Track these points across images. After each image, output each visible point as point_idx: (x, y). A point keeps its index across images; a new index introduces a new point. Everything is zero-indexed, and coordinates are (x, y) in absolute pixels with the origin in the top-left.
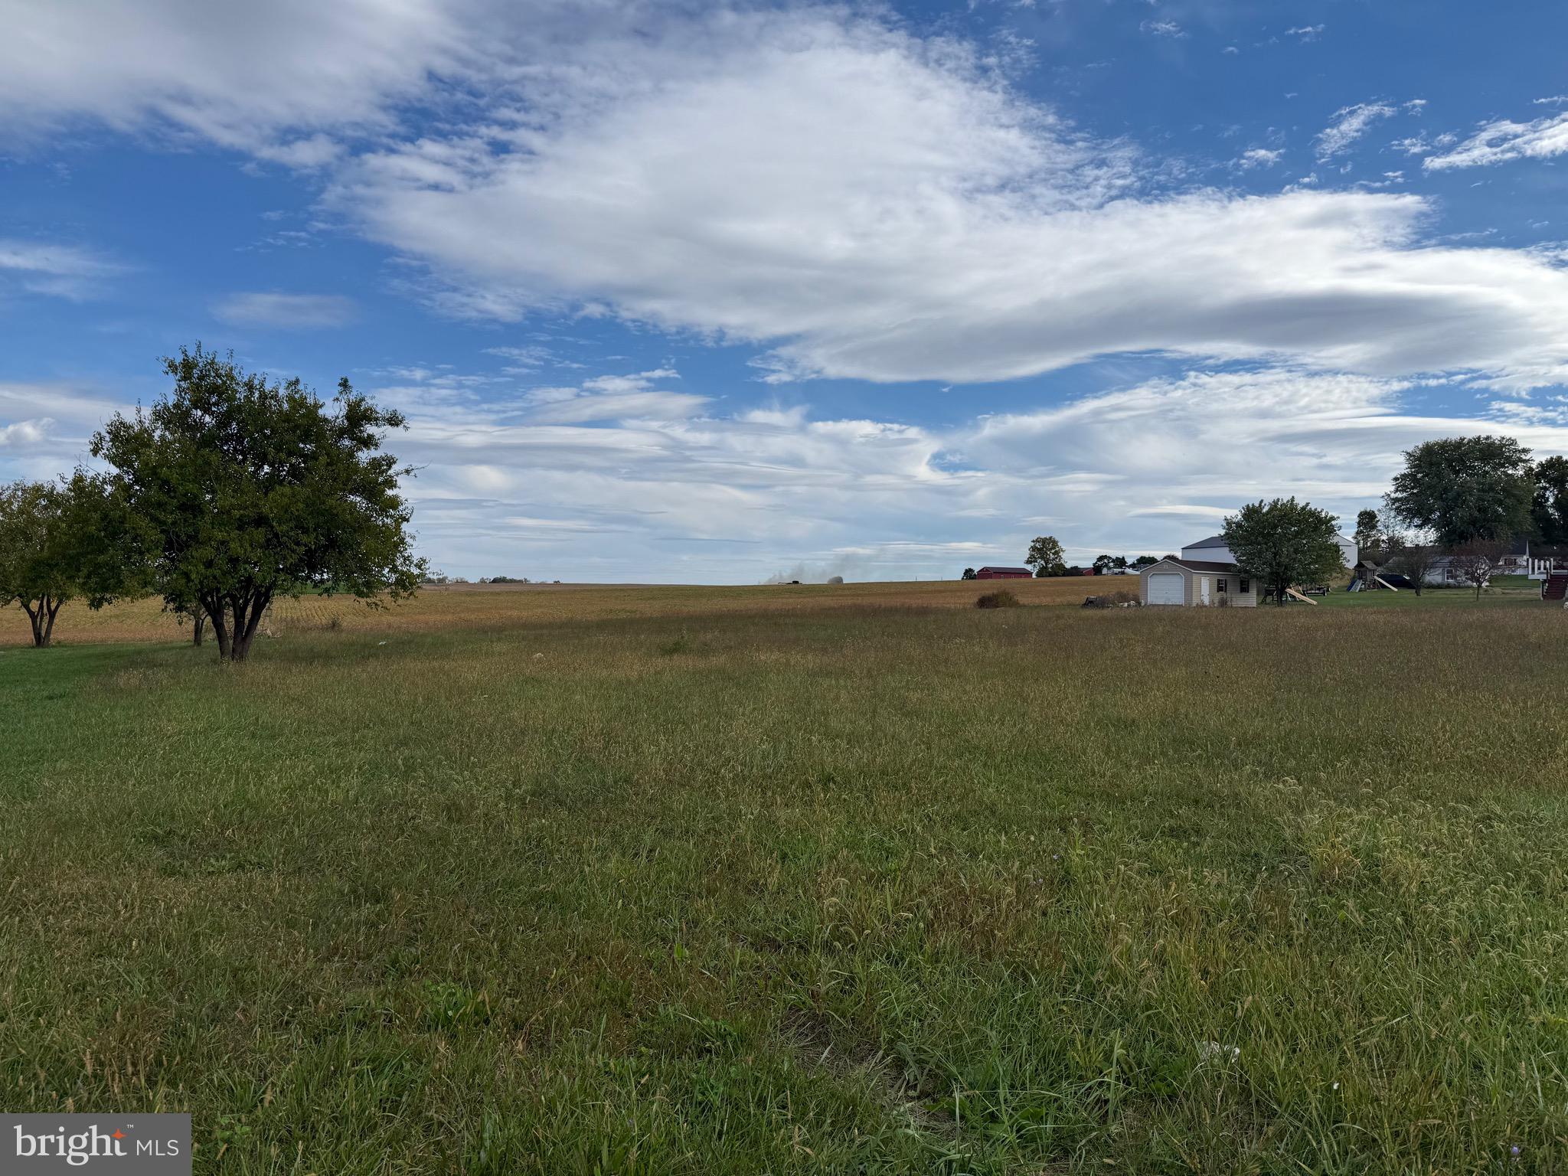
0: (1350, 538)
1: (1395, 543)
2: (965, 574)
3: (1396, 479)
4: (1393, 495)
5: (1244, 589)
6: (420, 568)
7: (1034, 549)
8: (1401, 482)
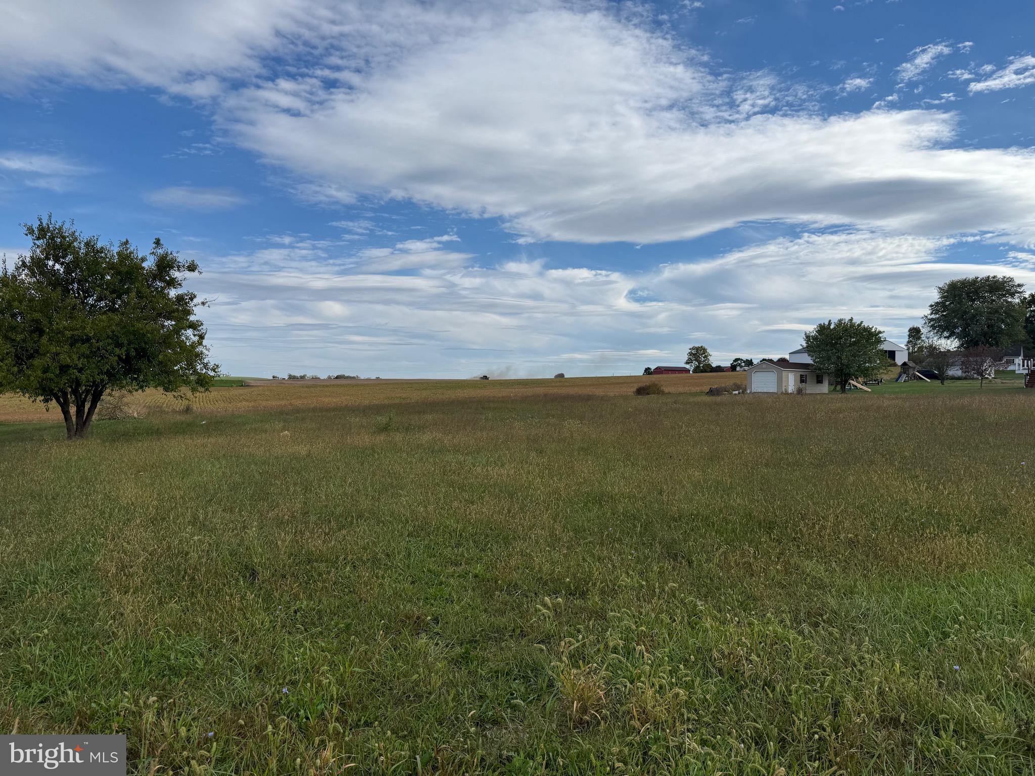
0: (903, 346)
1: (932, 349)
2: (645, 371)
3: (931, 306)
4: (929, 317)
5: (819, 381)
6: (214, 371)
7: (691, 354)
8: (935, 308)
